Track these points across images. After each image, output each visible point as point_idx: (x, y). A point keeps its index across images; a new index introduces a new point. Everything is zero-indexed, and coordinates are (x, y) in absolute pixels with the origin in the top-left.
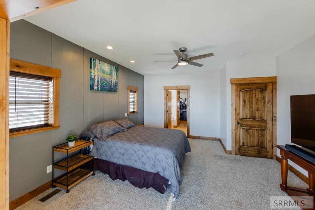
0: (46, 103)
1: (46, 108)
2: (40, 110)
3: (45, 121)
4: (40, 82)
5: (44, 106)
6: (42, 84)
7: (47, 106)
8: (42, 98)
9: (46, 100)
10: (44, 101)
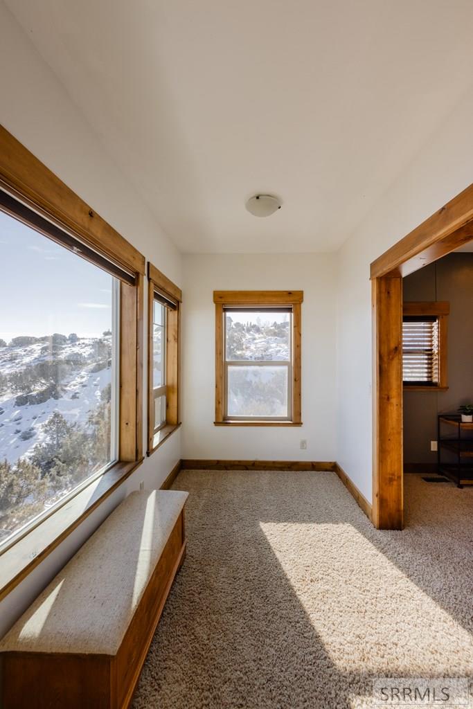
0: (429, 353)
1: (428, 359)
2: (422, 361)
3: (428, 377)
4: (422, 324)
5: (426, 357)
6: (424, 328)
7: (430, 357)
8: (424, 346)
9: (429, 348)
10: (427, 350)
